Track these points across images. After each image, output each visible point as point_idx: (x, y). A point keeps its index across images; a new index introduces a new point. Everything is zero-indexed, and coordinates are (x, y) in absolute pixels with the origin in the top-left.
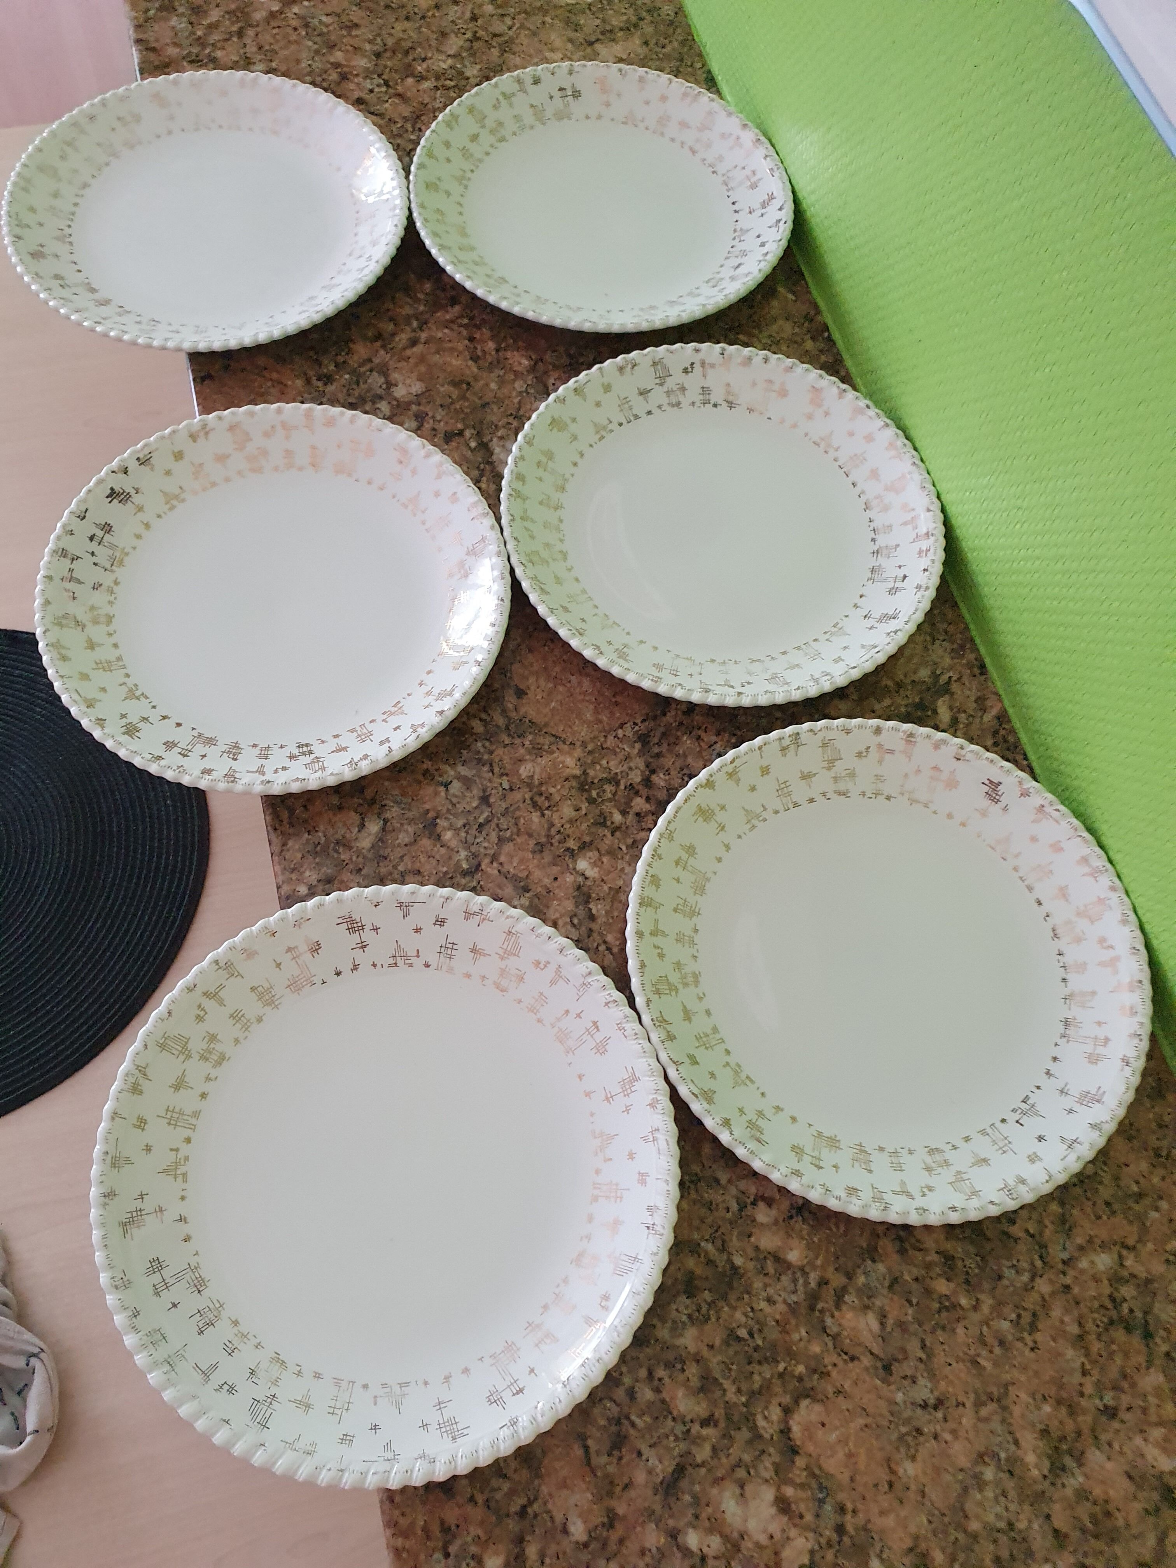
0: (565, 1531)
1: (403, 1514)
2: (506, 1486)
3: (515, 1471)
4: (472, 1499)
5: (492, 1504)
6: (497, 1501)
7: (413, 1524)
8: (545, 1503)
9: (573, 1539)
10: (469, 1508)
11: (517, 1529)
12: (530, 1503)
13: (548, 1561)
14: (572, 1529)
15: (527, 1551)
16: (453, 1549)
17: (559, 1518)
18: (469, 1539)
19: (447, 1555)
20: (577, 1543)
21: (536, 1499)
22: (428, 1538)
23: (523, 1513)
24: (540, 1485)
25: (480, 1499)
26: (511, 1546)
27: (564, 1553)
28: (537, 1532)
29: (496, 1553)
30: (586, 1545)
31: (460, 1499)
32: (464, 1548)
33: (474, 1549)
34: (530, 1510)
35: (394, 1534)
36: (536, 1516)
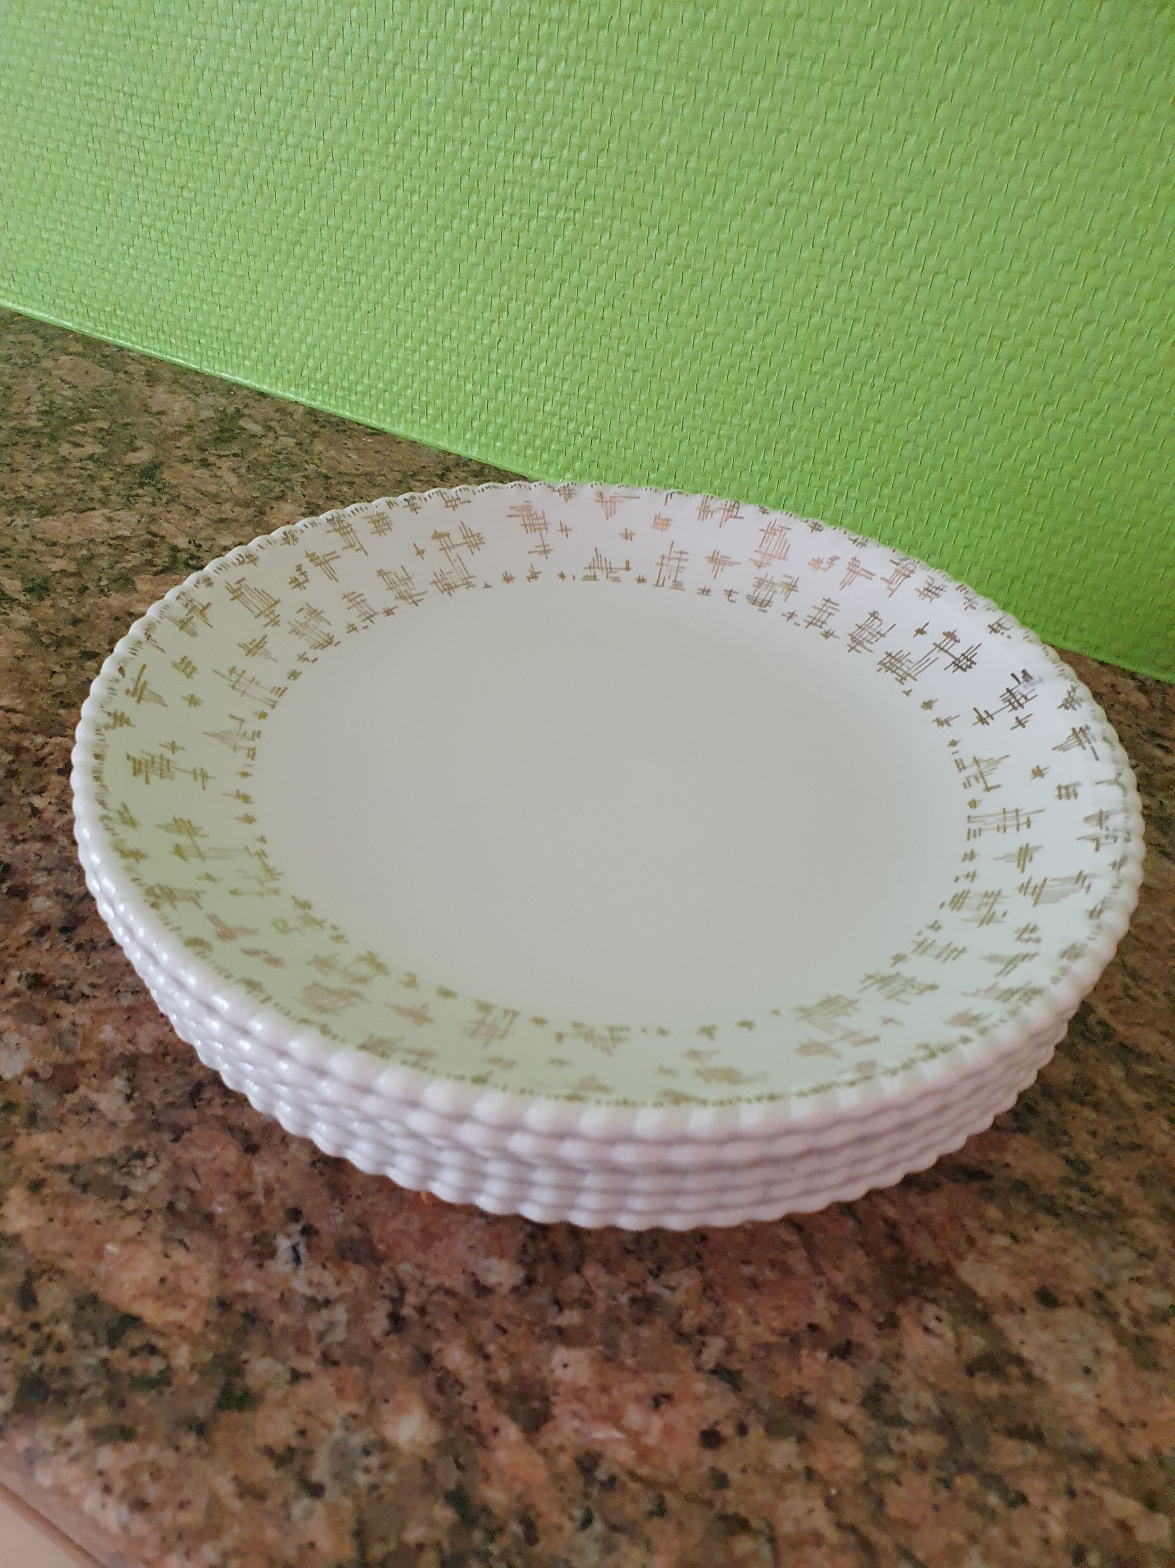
0: (483, 1290)
1: (182, 1505)
2: (340, 1314)
3: (338, 1283)
4: (296, 1376)
5: (337, 1354)
6: (341, 1344)
7: (215, 1503)
8: (422, 1284)
9: (504, 1290)
10: (304, 1390)
11: (407, 1351)
12: (398, 1301)
13: (491, 1348)
14: (491, 1279)
15: (450, 1366)
16: (320, 1472)
17: (459, 1283)
18: (338, 1433)
19: (316, 1491)
20: (515, 1289)
21: (402, 1289)
22: (261, 1496)
23: (397, 1322)
24: (393, 1270)
25: (309, 1365)
26: (418, 1381)
27: (509, 1318)
28: (441, 1326)
29: (402, 1409)
30: (530, 1281)
31: (274, 1395)
32: (340, 1452)
33: (357, 1440)
34: (407, 1311)
35: (188, 1555)
36: (422, 1310)
